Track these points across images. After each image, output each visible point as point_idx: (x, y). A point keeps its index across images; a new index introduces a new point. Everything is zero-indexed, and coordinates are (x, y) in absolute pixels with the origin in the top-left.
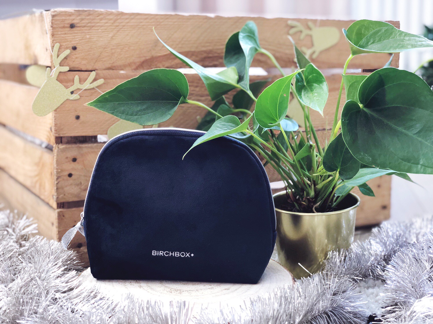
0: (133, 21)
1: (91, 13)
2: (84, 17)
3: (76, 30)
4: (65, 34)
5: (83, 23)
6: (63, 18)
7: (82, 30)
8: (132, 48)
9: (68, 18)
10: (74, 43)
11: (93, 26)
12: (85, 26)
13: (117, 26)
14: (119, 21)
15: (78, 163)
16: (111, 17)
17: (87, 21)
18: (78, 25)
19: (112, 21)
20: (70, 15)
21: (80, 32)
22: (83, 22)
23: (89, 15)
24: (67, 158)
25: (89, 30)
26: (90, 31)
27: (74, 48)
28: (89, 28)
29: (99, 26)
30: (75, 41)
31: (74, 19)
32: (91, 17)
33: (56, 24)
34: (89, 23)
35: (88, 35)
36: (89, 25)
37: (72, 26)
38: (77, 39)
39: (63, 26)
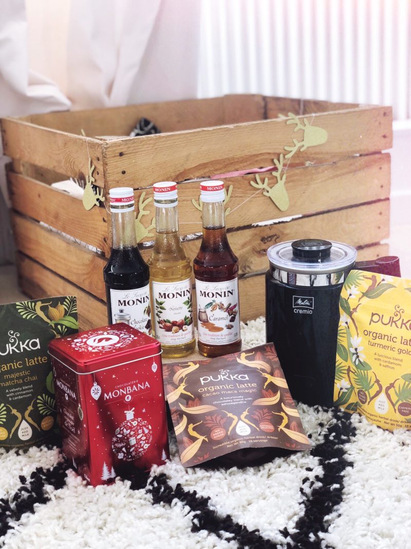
0: (169, 142)
1: (136, 141)
2: (130, 146)
3: (124, 157)
4: (117, 162)
5: (130, 151)
6: (114, 149)
7: (129, 156)
8: (168, 165)
9: (118, 148)
10: (123, 169)
11: (137, 152)
12: (131, 153)
13: (156, 149)
14: (158, 144)
16: (151, 142)
17: (133, 149)
18: (126, 153)
19: (152, 146)
20: (119, 146)
21: (128, 158)
22: (130, 149)
23: (134, 143)
25: (134, 155)
27: (124, 173)
28: (134, 154)
29: (141, 151)
30: (123, 167)
31: (122, 149)
32: (135, 145)
33: (109, 155)
34: (134, 149)
35: (134, 159)
36: (134, 151)
37: (121, 154)
38: (125, 165)
39: (114, 155)
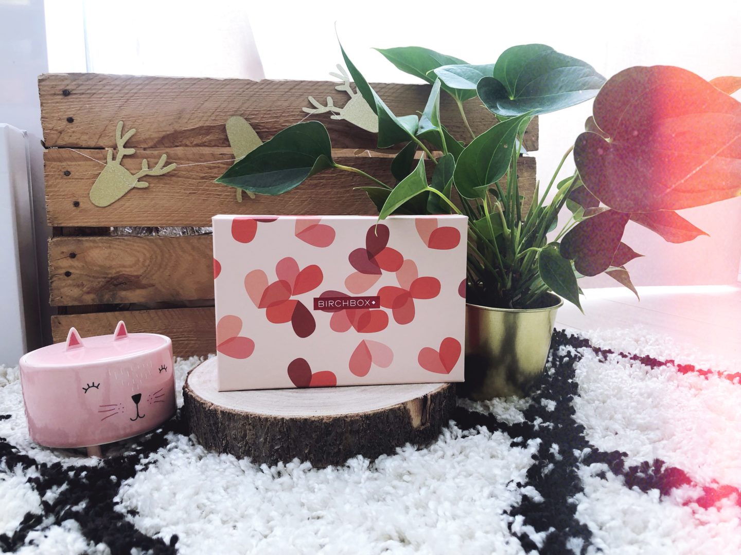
1: (91, 77)
2: (80, 82)
3: (71, 98)
5: (81, 90)
7: (80, 98)
10: (70, 114)
11: (94, 94)
12: (83, 94)
15: (78, 260)
17: (86, 88)
18: (74, 92)
21: (78, 100)
22: (81, 88)
23: (88, 80)
24: (63, 253)
25: (90, 98)
26: (91, 100)
27: (70, 120)
28: (89, 96)
30: (70, 111)
32: (90, 82)
34: (89, 89)
35: (88, 104)
36: (88, 92)
37: (66, 93)
38: (73, 109)
